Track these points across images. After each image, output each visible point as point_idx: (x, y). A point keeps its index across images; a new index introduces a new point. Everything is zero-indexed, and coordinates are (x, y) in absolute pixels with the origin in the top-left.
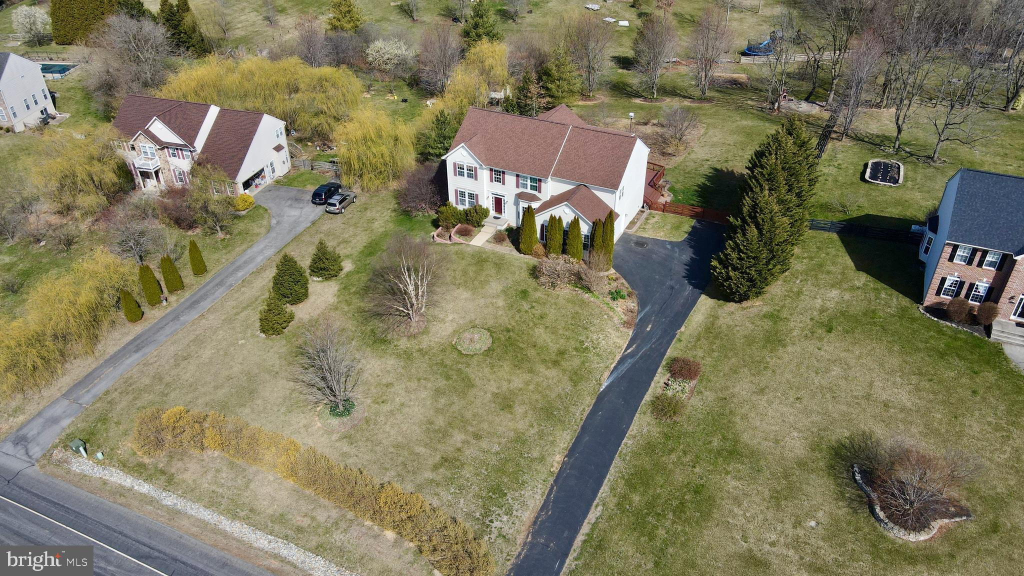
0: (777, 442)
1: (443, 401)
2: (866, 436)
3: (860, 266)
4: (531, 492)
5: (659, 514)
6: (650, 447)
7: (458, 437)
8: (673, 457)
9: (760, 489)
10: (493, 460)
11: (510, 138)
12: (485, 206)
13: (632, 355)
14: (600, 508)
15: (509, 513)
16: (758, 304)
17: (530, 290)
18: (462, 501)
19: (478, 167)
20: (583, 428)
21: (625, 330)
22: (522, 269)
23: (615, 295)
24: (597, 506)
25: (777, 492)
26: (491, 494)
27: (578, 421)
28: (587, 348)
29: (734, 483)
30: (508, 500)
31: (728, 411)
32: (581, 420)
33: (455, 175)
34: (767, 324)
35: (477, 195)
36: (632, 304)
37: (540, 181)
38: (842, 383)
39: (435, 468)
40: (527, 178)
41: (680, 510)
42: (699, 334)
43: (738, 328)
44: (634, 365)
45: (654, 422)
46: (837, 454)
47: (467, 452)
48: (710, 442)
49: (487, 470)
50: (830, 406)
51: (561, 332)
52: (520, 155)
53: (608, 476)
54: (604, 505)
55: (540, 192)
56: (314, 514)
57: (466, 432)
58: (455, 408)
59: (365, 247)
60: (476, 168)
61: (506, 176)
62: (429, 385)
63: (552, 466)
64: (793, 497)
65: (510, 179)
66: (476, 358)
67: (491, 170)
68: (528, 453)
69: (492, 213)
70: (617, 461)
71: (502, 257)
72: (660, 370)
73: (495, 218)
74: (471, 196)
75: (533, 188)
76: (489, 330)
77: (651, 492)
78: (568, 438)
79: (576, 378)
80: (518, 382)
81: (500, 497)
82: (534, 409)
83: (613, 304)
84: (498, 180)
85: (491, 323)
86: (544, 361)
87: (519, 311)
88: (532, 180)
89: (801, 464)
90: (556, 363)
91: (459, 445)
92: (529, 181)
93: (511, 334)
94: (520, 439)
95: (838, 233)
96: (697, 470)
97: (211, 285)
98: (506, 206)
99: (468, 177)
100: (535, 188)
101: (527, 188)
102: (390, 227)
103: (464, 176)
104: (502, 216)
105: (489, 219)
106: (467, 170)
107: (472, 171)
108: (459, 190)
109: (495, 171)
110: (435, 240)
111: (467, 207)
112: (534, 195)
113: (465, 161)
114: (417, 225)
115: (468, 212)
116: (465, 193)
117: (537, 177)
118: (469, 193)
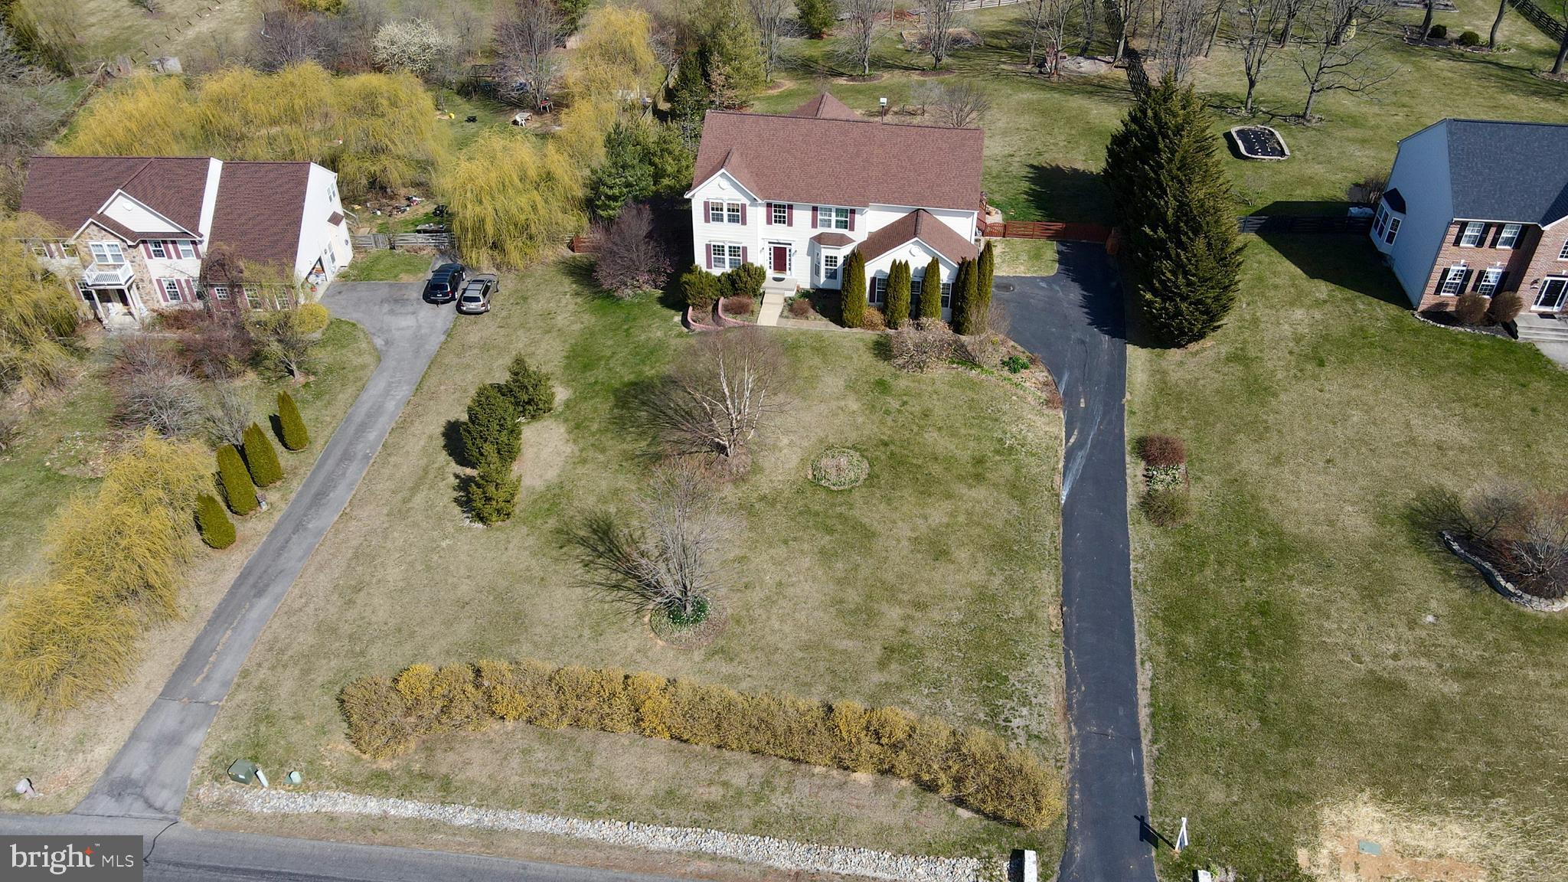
0: (1331, 523)
1: (840, 565)
2: (1438, 492)
3: (1313, 273)
4: (1041, 666)
5: (1231, 654)
6: (1170, 568)
7: (893, 614)
8: (1208, 572)
9: (1342, 589)
10: (962, 635)
11: (788, 152)
12: (757, 264)
13: (1080, 445)
14: (1148, 665)
15: (1025, 701)
16: (1209, 344)
18: (948, 702)
19: (747, 202)
20: (1065, 559)
21: (1052, 412)
22: (858, 349)
23: (1012, 364)
24: (1142, 663)
25: (1366, 589)
26: (984, 682)
27: (1053, 551)
28: (1011, 448)
29: (1305, 590)
30: (1014, 685)
31: (1248, 497)
32: (1056, 550)
33: (707, 220)
34: (1237, 369)
35: (745, 249)
36: (1040, 374)
37: (853, 212)
38: (1372, 429)
39: (882, 665)
40: (830, 210)
41: (1254, 641)
42: (1154, 399)
43: (1202, 382)
44: (1089, 458)
45: (1157, 531)
46: (1414, 523)
47: (917, 632)
48: (1247, 543)
49: (960, 650)
50: (1374, 463)
51: (963, 431)
52: (812, 177)
53: (1136, 619)
54: (1151, 659)
55: (852, 229)
56: (724, 778)
57: (900, 603)
58: (864, 572)
60: (744, 206)
61: (795, 212)
62: (806, 547)
63: (1051, 623)
64: (1389, 591)
65: (802, 216)
66: (856, 494)
67: (769, 205)
68: (1007, 613)
69: (770, 273)
70: (1136, 596)
71: (819, 337)
72: (1128, 459)
73: (775, 279)
74: (734, 250)
75: (839, 224)
76: (854, 448)
77: (1204, 626)
78: (1052, 578)
79: (1018, 490)
80: (938, 514)
81: (1001, 684)
82: (982, 549)
83: (1016, 378)
84: (780, 220)
85: (853, 436)
86: (960, 478)
88: (840, 212)
89: (1377, 546)
90: (979, 478)
91: (901, 624)
92: (834, 214)
93: (892, 447)
94: (983, 596)
95: (1257, 232)
96: (1248, 583)
97: (331, 462)
98: (793, 258)
99: (729, 221)
100: (843, 225)
101: (830, 226)
102: (589, 321)
103: (722, 220)
104: (787, 275)
105: (768, 283)
106: (729, 210)
107: (738, 211)
108: (713, 243)
109: (775, 206)
110: (693, 328)
111: (728, 269)
112: (843, 236)
113: (726, 197)
114: (636, 311)
115: (729, 276)
116: (723, 247)
117: (848, 207)
118: (730, 247)
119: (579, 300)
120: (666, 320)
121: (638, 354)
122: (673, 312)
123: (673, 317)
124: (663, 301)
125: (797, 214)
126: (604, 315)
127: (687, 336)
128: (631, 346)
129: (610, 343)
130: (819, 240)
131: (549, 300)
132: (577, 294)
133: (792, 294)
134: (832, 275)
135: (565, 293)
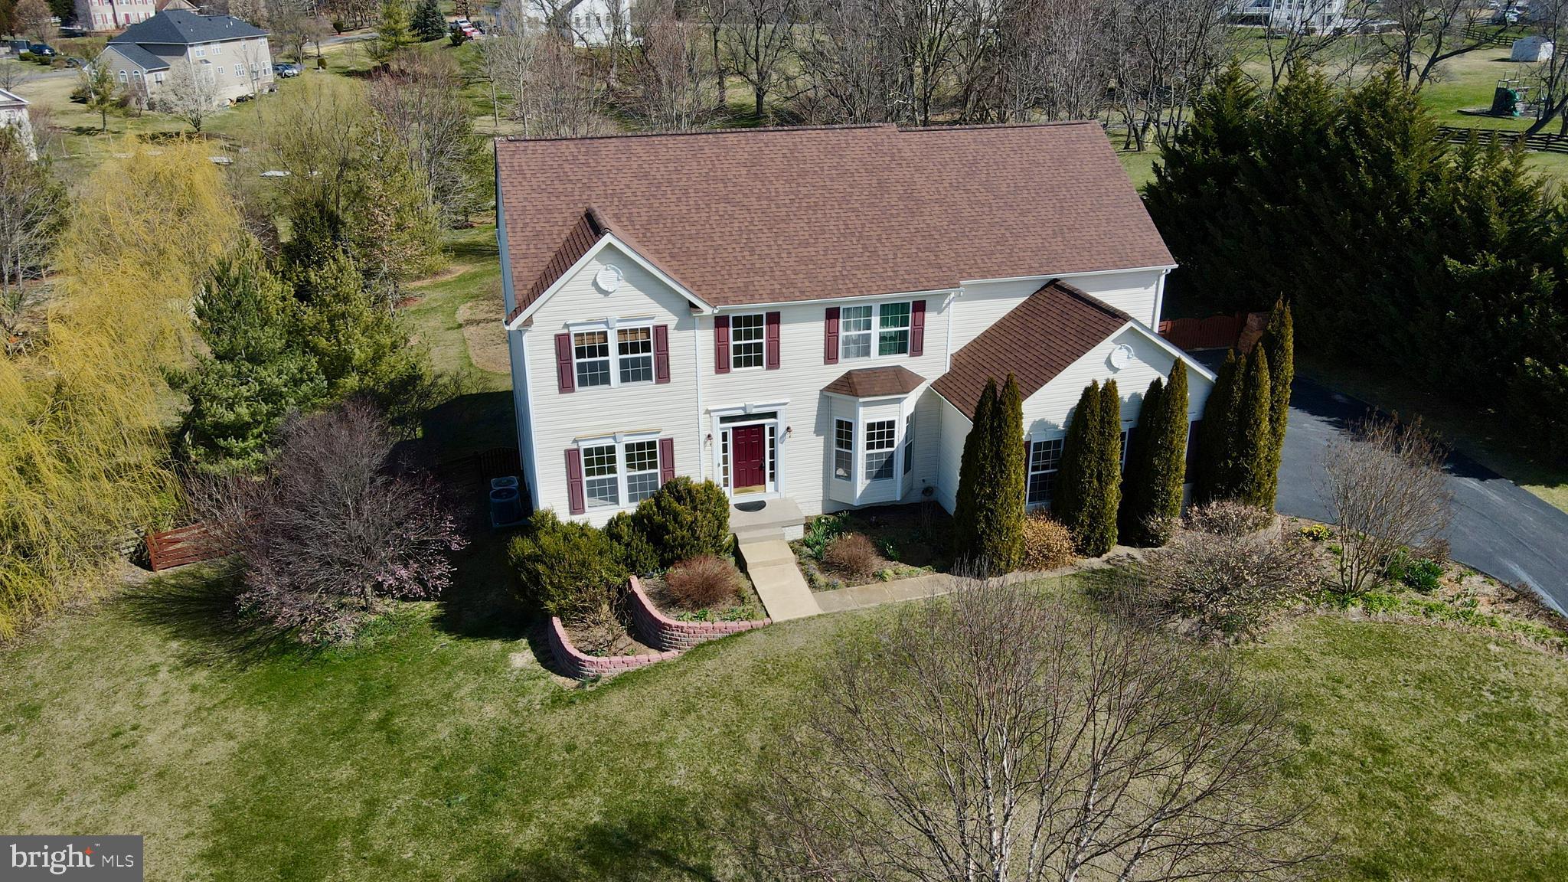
11: (726, 200)
12: (698, 479)
19: (669, 319)
23: (1403, 575)
33: (565, 386)
35: (668, 444)
36: (1474, 582)
37: (920, 307)
40: (868, 311)
52: (805, 244)
55: (918, 350)
60: (662, 331)
61: (786, 330)
65: (802, 337)
67: (721, 322)
69: (729, 494)
73: (743, 507)
74: (642, 454)
75: (889, 344)
84: (749, 357)
88: (892, 312)
92: (876, 320)
98: (781, 449)
99: (625, 378)
100: (895, 344)
101: (866, 352)
102: (250, 726)
103: (606, 380)
104: (766, 493)
105: (736, 520)
106: (623, 348)
107: (646, 347)
108: (584, 445)
109: (737, 321)
110: (590, 670)
111: (629, 508)
112: (898, 371)
113: (613, 315)
114: (383, 667)
115: (638, 521)
116: (611, 449)
117: (908, 297)
118: (629, 447)
119: (201, 676)
120: (489, 669)
121: (452, 789)
122: (496, 645)
123: (504, 655)
124: (454, 622)
125: (788, 331)
126: (292, 697)
127: (586, 698)
128: (422, 768)
129: (344, 773)
130: (848, 386)
131: (106, 698)
132: (192, 662)
133: (798, 533)
134: (883, 471)
135: (154, 669)
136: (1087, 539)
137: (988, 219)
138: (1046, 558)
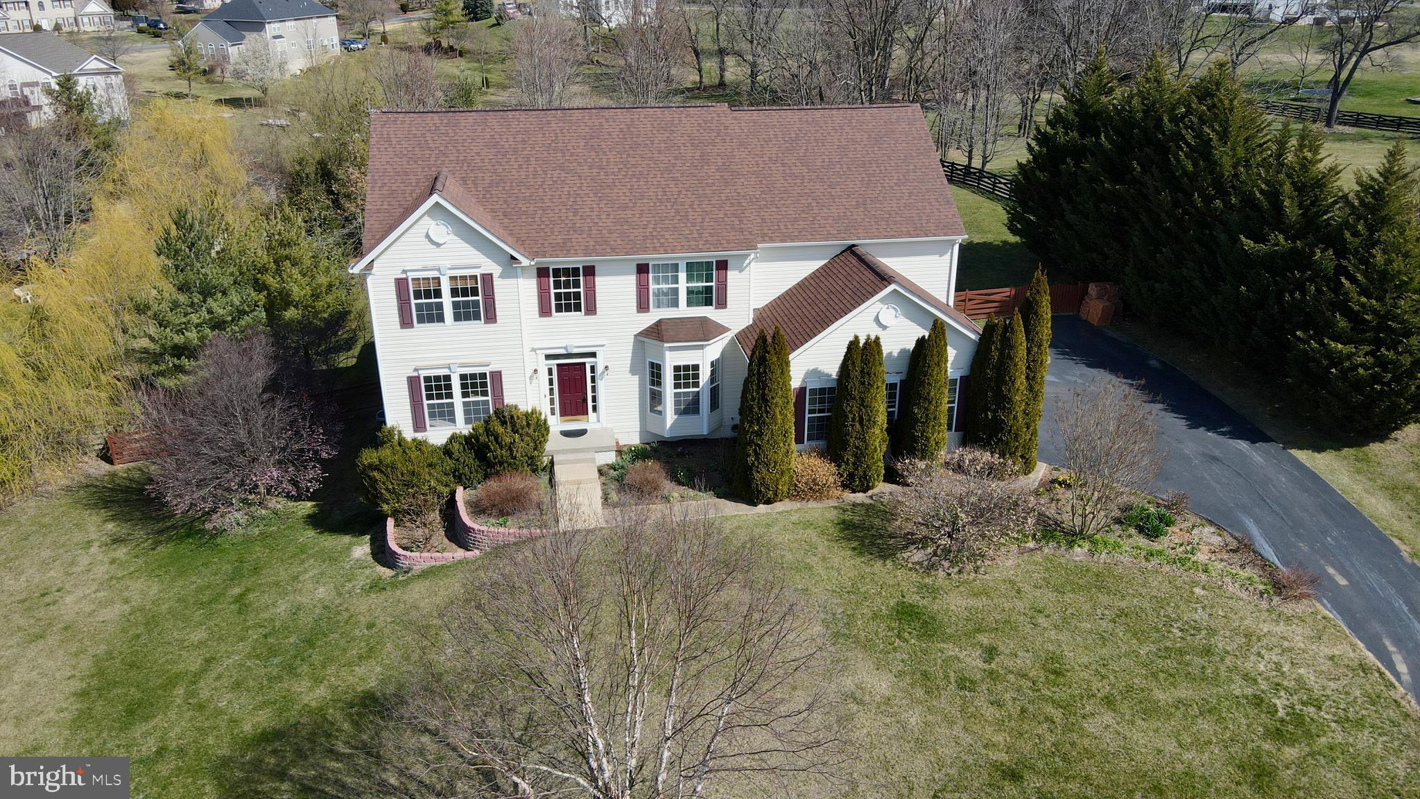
11: (562, 168)
12: (525, 407)
17: (913, 598)
19: (494, 269)
21: (1302, 609)
22: (814, 547)
23: (1139, 522)
28: (1296, 716)
33: (406, 322)
35: (497, 376)
36: (1204, 532)
37: (723, 265)
40: (675, 268)
51: (1163, 697)
52: (624, 207)
55: (722, 304)
59: (83, 694)
60: (488, 279)
61: (600, 281)
65: (615, 288)
67: (542, 273)
69: (555, 422)
73: (567, 434)
74: (473, 383)
75: (696, 298)
83: (1169, 547)
84: (568, 304)
87: (964, 683)
88: (694, 269)
92: (682, 276)
98: (601, 384)
99: (457, 317)
100: (704, 297)
101: (675, 304)
102: (144, 594)
103: (441, 319)
104: (590, 422)
105: (554, 444)
106: (454, 292)
107: (475, 292)
108: (423, 373)
109: (557, 272)
110: (404, 563)
111: (462, 427)
112: (704, 321)
113: (445, 263)
114: (258, 551)
115: (470, 442)
116: (447, 378)
117: (713, 256)
118: (463, 377)
119: (121, 552)
120: (332, 558)
121: (273, 652)
122: (347, 539)
123: (348, 549)
124: (319, 522)
125: (603, 284)
126: (182, 573)
127: (394, 585)
128: (254, 635)
129: (198, 635)
130: (657, 332)
131: (45, 566)
132: (117, 541)
133: (611, 458)
134: (689, 408)
135: (89, 543)
136: (851, 476)
137: (798, 190)
138: (815, 491)
